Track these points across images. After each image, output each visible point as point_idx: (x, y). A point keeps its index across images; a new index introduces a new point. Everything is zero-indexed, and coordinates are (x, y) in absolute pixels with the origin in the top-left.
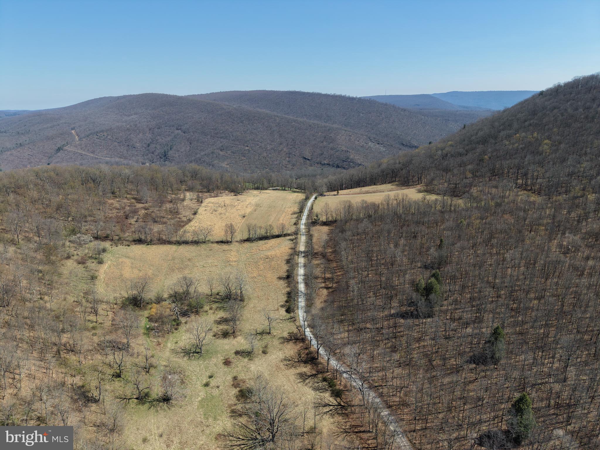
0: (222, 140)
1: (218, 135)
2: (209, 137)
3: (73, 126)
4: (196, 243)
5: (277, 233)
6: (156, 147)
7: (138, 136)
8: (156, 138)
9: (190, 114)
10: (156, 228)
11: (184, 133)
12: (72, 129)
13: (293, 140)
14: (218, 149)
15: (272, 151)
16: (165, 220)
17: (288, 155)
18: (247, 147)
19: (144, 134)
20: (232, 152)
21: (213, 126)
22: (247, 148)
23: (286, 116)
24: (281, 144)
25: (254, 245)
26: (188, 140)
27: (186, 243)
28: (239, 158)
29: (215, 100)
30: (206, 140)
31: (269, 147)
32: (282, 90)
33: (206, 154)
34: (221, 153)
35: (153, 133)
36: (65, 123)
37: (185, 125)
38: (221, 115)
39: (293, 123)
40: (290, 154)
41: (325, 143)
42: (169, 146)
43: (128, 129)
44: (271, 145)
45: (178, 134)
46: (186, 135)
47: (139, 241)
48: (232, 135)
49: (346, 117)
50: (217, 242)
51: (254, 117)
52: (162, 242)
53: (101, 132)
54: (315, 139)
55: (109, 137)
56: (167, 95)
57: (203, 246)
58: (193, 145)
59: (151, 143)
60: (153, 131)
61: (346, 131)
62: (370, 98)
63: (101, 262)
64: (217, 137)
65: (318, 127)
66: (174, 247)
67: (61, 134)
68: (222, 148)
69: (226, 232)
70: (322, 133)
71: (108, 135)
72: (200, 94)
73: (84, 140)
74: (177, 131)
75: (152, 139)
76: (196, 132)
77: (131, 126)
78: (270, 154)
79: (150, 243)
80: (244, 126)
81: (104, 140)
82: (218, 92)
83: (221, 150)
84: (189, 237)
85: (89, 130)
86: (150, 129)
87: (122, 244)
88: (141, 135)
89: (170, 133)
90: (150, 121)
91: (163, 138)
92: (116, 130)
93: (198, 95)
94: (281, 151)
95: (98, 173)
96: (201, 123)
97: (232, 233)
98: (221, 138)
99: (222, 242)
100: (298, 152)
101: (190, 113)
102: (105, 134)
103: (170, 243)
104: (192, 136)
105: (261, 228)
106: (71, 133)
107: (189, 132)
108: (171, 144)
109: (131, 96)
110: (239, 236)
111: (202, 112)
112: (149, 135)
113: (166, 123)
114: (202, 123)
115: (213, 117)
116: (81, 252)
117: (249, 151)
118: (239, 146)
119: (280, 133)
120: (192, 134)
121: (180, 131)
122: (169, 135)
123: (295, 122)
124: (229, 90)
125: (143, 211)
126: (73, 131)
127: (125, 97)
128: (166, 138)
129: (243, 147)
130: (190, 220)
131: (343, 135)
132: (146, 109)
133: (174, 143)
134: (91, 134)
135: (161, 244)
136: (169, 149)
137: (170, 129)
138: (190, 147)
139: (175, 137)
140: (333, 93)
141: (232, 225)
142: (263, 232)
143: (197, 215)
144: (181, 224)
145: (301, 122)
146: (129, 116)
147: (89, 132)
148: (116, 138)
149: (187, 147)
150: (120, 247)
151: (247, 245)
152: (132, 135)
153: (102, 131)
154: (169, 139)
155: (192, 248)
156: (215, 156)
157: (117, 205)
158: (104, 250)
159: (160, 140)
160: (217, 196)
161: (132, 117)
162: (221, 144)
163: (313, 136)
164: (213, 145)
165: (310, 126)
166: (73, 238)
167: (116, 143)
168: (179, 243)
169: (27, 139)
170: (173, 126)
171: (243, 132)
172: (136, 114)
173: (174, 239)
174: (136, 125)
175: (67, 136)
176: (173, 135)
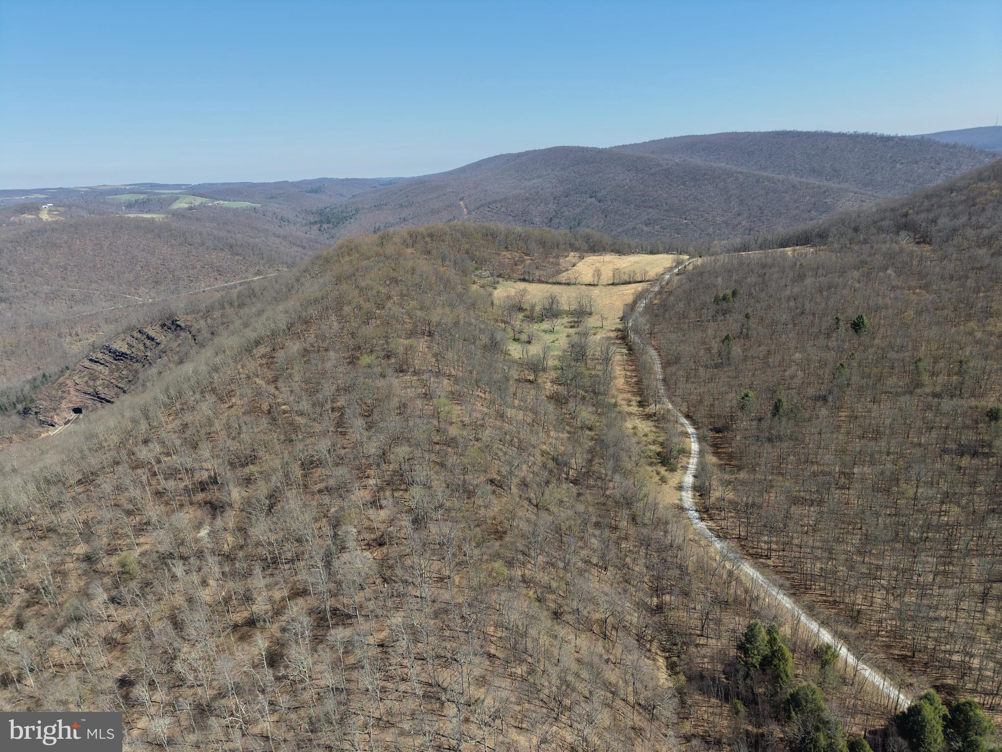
0: (650, 210)
1: (645, 204)
2: (632, 206)
3: (461, 196)
4: (568, 284)
5: (639, 280)
6: (559, 223)
7: (539, 208)
8: (562, 210)
9: (611, 175)
10: (537, 273)
11: (599, 202)
12: (461, 200)
13: (761, 209)
14: (641, 223)
15: (724, 225)
16: (546, 268)
17: (747, 232)
18: (686, 219)
19: (546, 204)
20: (661, 227)
21: (640, 191)
22: (685, 221)
23: (758, 173)
24: (739, 215)
25: (616, 287)
26: (603, 212)
27: (560, 284)
28: (671, 235)
29: (652, 152)
30: (628, 211)
31: (719, 220)
32: (763, 130)
33: (624, 231)
34: (645, 229)
35: (558, 203)
36: (453, 192)
37: (602, 191)
38: (656, 174)
39: (766, 183)
40: (750, 230)
41: (813, 213)
42: (577, 220)
43: (527, 199)
44: (723, 216)
45: (590, 204)
46: (602, 204)
47: (524, 280)
48: (666, 204)
49: (868, 171)
50: (586, 285)
51: (704, 176)
52: (540, 281)
53: (493, 203)
54: (797, 207)
55: (502, 210)
56: (583, 148)
57: (573, 286)
58: (608, 218)
59: (554, 216)
60: (558, 200)
61: (856, 193)
62: (923, 136)
63: (495, 288)
64: (645, 207)
65: (807, 188)
66: (550, 286)
67: (448, 206)
68: (649, 222)
69: (594, 276)
70: (812, 197)
71: (502, 206)
72: (633, 143)
73: (473, 213)
74: (591, 200)
75: (556, 212)
76: (616, 200)
77: (531, 194)
78: (719, 230)
79: (532, 281)
80: (687, 189)
81: (496, 213)
82: (662, 140)
83: (646, 225)
84: (563, 280)
85: (480, 201)
86: (555, 198)
87: (511, 280)
88: (542, 206)
89: (580, 202)
90: (556, 187)
91: (570, 209)
92: (511, 200)
94: (737, 225)
96: (624, 186)
97: (599, 276)
98: (650, 207)
99: (590, 285)
100: (764, 226)
101: (611, 173)
102: (499, 205)
103: (547, 283)
104: (610, 206)
105: (625, 273)
106: (459, 205)
107: (606, 201)
108: (580, 217)
109: (535, 151)
110: (604, 280)
111: (629, 171)
112: (553, 206)
113: (577, 189)
114: (626, 187)
115: (642, 178)
116: (482, 282)
117: (687, 224)
118: (674, 219)
119: (741, 198)
120: (609, 203)
121: (594, 199)
122: (579, 206)
123: (769, 181)
124: (679, 135)
125: (529, 261)
126: (461, 203)
127: (527, 153)
128: (574, 209)
129: (678, 219)
130: (567, 270)
131: (849, 200)
132: (553, 170)
133: (584, 217)
134: (482, 205)
135: (540, 283)
136: (576, 224)
137: (581, 197)
138: (605, 221)
139: (586, 208)
140: (852, 131)
141: (599, 270)
142: (626, 278)
143: (575, 267)
144: (559, 272)
145: (779, 181)
146: (530, 180)
147: (480, 203)
148: (511, 211)
149: (600, 221)
150: (509, 282)
151: (611, 287)
152: (531, 207)
153: (495, 202)
154: (578, 211)
155: (564, 287)
157: (509, 256)
158: (498, 283)
159: (567, 213)
160: (601, 255)
161: (534, 181)
162: (648, 216)
163: (796, 202)
164: (636, 218)
165: (793, 187)
166: (477, 272)
167: (511, 218)
168: (554, 283)
169: (411, 213)
170: (586, 192)
171: (682, 199)
172: (539, 177)
173: (551, 281)
174: (538, 192)
175: (454, 208)
176: (584, 205)
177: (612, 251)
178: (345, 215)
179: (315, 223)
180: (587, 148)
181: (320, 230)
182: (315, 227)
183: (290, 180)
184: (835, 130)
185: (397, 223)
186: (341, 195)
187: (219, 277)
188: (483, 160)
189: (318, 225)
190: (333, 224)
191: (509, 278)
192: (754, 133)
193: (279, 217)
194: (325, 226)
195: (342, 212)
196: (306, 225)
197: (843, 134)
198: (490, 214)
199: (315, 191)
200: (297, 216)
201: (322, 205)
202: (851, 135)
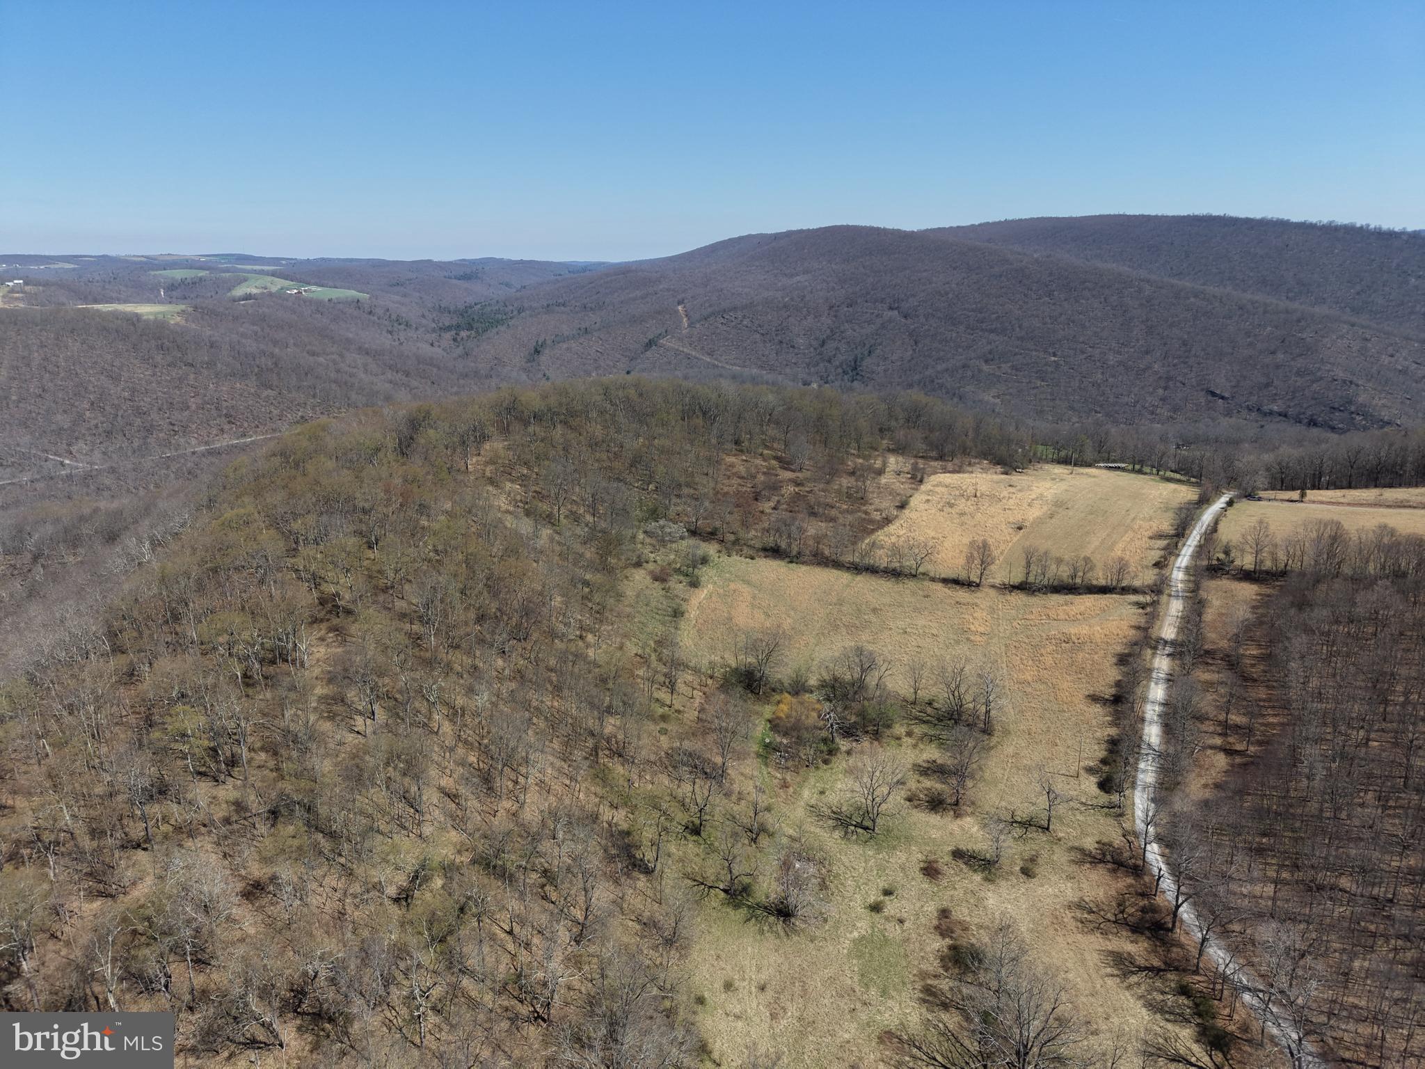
0: (992, 336)
1: (984, 326)
2: (962, 328)
3: (680, 297)
4: (895, 574)
5: (1102, 582)
6: (837, 349)
7: (804, 322)
8: (842, 328)
9: (925, 274)
10: (814, 528)
11: (905, 317)
12: (679, 303)
13: (1185, 343)
14: (978, 358)
15: (1121, 368)
16: (833, 512)
17: (1162, 383)
18: (1055, 355)
19: (816, 317)
20: (1013, 367)
21: (975, 303)
22: (1053, 358)
23: (1175, 281)
24: (1147, 353)
25: (1036, 601)
26: (911, 335)
27: (872, 570)
28: (1030, 382)
29: (989, 241)
30: (954, 335)
31: (1112, 359)
32: (1171, 214)
33: (947, 370)
34: (985, 368)
35: (836, 316)
36: (668, 290)
37: (910, 300)
38: (1001, 276)
39: (1192, 300)
40: (1169, 379)
41: (1280, 356)
42: (867, 346)
43: (785, 306)
44: (1119, 353)
45: (890, 321)
46: (909, 321)
47: (774, 552)
48: (1020, 327)
49: (1358, 288)
50: (945, 581)
51: (1084, 282)
52: (822, 560)
53: (730, 311)
54: (1250, 344)
55: (745, 323)
56: (878, 229)
57: (911, 584)
58: (920, 345)
59: (828, 337)
60: (837, 311)
61: (1353, 325)
63: (695, 584)
64: (982, 330)
65: (1265, 312)
66: (845, 577)
67: (659, 313)
68: (991, 356)
69: (970, 559)
70: (1276, 327)
71: (744, 317)
73: (698, 326)
74: (890, 313)
75: (832, 331)
76: (933, 316)
77: (792, 299)
78: (1113, 376)
79: (795, 558)
80: (1054, 304)
81: (734, 327)
82: (1000, 222)
83: (986, 361)
84: (881, 558)
85: (710, 306)
86: (831, 307)
87: (740, 552)
88: (810, 319)
89: (873, 317)
90: (833, 289)
91: (856, 327)
92: (760, 308)
93: (951, 228)
94: (1144, 370)
95: (714, 396)
96: (947, 294)
97: (985, 562)
98: (992, 331)
99: (956, 582)
100: (1193, 375)
101: (925, 270)
102: (740, 314)
103: (837, 565)
104: (923, 325)
105: (1059, 561)
106: (675, 312)
107: (917, 316)
108: (873, 342)
109: (801, 231)
110: (999, 574)
111: (955, 269)
112: (827, 321)
113: (868, 293)
114: (950, 296)
115: (978, 282)
116: (663, 557)
117: (1057, 365)
118: (1034, 353)
119: (1149, 323)
120: (922, 320)
121: (896, 312)
122: (870, 322)
123: (1196, 296)
124: (1028, 217)
125: (792, 488)
126: (680, 308)
127: (789, 234)
128: (862, 328)
129: (1042, 355)
130: (888, 521)
131: (1342, 337)
132: (830, 262)
133: (879, 341)
134: (712, 314)
135: (819, 564)
136: (866, 353)
137: (875, 308)
138: (914, 350)
139: (883, 326)
140: (1325, 220)
141: (985, 546)
142: (1064, 573)
143: (906, 511)
144: (868, 527)
145: (1214, 297)
146: (792, 276)
147: (710, 310)
148: (760, 326)
149: (906, 350)
150: (735, 558)
151: (1018, 599)
152: (791, 319)
153: (735, 309)
154: (869, 330)
155: (883, 584)
156: (969, 373)
157: (742, 469)
158: (704, 560)
159: (850, 332)
160: (959, 471)
161: (798, 278)
162: (989, 347)
163: (1248, 334)
164: (969, 347)
165: (1241, 308)
166: (652, 526)
167: (758, 336)
168: (856, 569)
169: (599, 320)
170: (882, 301)
171: (1048, 320)
172: (806, 272)
173: (848, 558)
174: (804, 296)
175: (667, 316)
176: (879, 321)
177: (984, 455)
178: (500, 316)
179: (449, 328)
180: (885, 230)
181: (455, 340)
182: (448, 336)
183: (436, 259)
184: (1295, 219)
185: (574, 335)
186: (507, 285)
187: (226, 427)
188: (721, 242)
189: (453, 332)
190: (477, 332)
191: (734, 545)
192: (1156, 217)
193: (394, 317)
194: (464, 334)
195: (498, 311)
196: (434, 330)
197: (1311, 224)
198: (725, 328)
199: (466, 277)
200: (423, 316)
201: (470, 300)
202: (1323, 226)
